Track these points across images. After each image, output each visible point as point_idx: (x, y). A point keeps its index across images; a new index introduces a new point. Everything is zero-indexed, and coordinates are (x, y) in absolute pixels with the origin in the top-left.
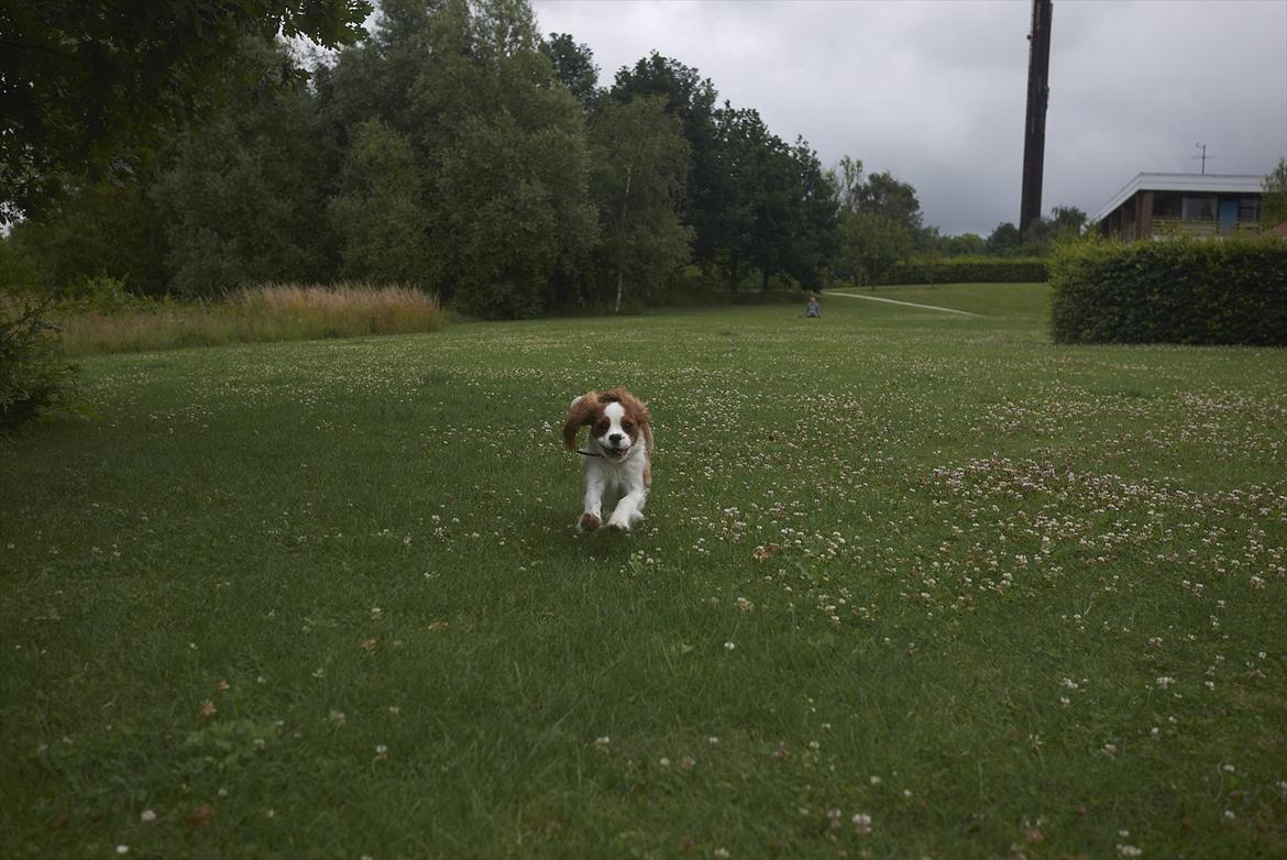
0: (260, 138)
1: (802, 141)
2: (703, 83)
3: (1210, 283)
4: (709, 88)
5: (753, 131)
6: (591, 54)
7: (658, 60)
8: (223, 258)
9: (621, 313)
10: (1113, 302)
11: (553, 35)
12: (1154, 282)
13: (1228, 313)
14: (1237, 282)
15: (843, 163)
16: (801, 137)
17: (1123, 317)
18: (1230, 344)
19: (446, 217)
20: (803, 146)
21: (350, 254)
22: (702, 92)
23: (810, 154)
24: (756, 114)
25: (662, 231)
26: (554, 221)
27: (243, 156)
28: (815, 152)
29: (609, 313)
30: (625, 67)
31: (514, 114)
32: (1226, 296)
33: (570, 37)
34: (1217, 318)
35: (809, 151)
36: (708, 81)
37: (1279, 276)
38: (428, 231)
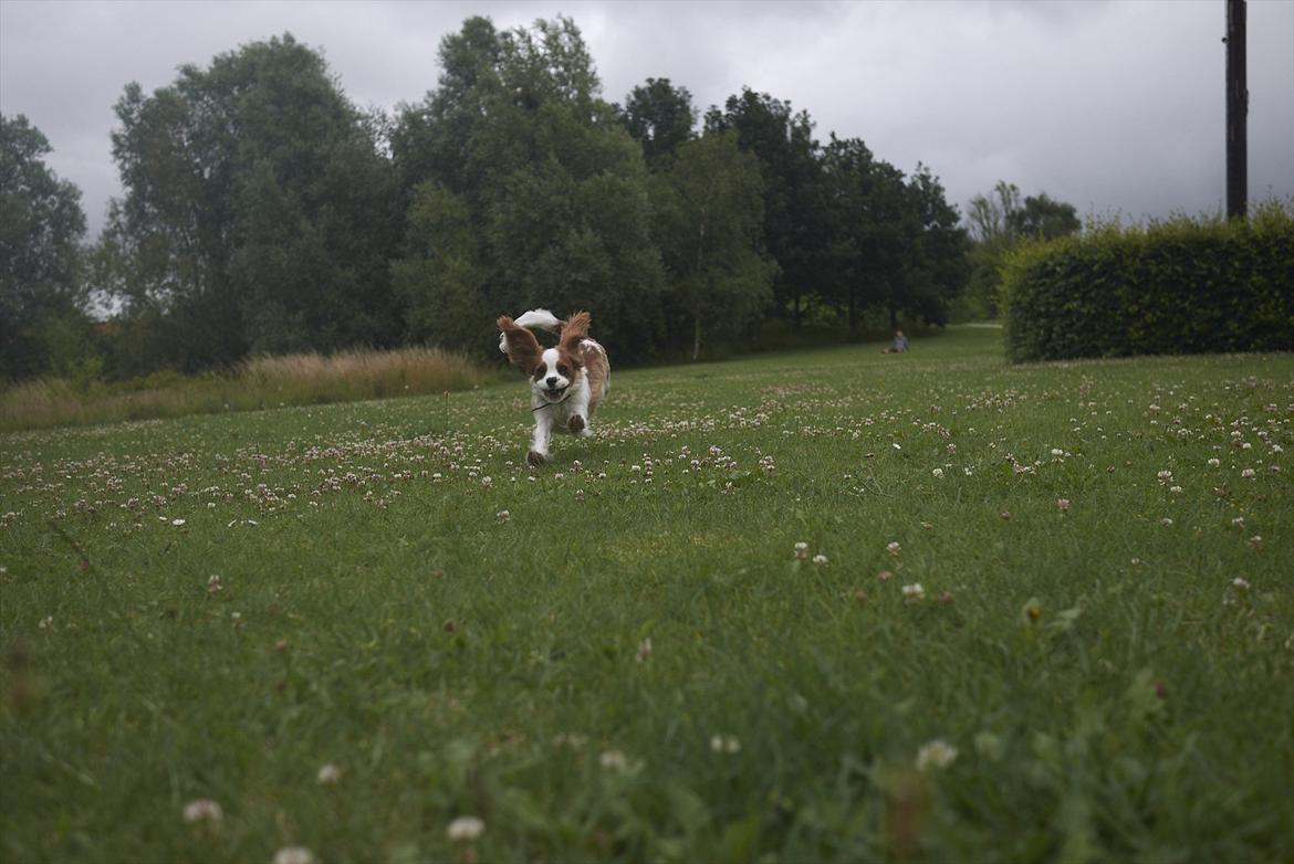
0: (324, 207)
1: (923, 167)
2: (798, 115)
3: (1129, 282)
4: (805, 120)
5: (860, 159)
6: (690, 96)
7: (750, 96)
8: (290, 331)
9: (700, 361)
10: (1040, 315)
11: (650, 80)
12: (1077, 287)
13: (1149, 317)
14: (1158, 280)
15: (998, 188)
16: (920, 164)
17: (1050, 331)
18: (1157, 354)
19: (500, 274)
20: (924, 173)
21: (412, 317)
22: (798, 124)
23: (931, 181)
24: (861, 143)
25: (738, 271)
26: (611, 270)
27: (305, 225)
28: (937, 178)
29: (687, 361)
30: (713, 106)
31: (563, 161)
32: (1147, 297)
33: (667, 81)
34: (1139, 325)
35: (929, 177)
36: (805, 112)
37: (1201, 269)
38: (486, 288)
